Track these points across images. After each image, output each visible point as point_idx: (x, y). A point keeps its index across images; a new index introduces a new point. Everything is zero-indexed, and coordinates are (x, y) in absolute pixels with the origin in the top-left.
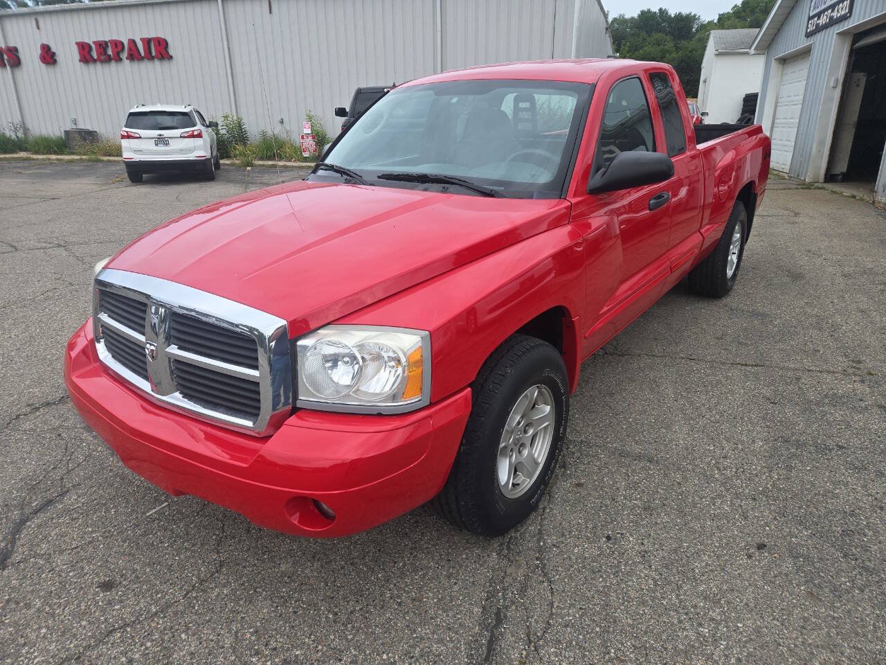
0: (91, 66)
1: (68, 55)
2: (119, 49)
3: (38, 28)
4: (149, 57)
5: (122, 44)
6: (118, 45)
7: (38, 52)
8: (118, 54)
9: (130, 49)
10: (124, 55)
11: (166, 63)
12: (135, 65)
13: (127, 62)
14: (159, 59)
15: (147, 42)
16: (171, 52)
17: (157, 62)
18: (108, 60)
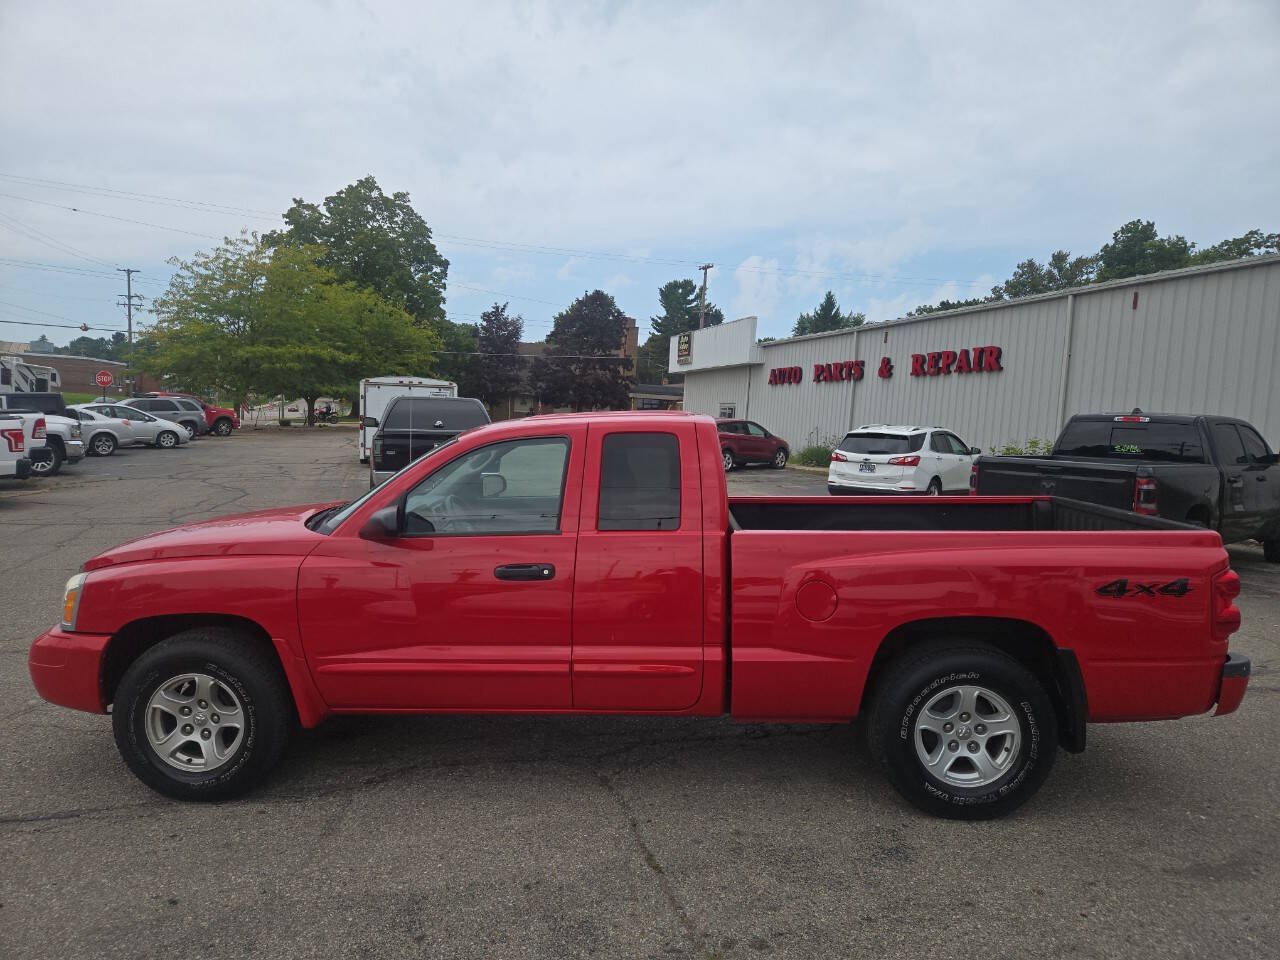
0: (921, 379)
1: (903, 367)
2: (950, 360)
3: (885, 342)
4: (979, 368)
5: (955, 354)
6: (950, 356)
7: (878, 365)
8: (948, 366)
9: (960, 361)
10: (953, 368)
11: (994, 375)
12: (963, 377)
13: (955, 375)
14: (988, 371)
15: (980, 352)
16: (1003, 363)
17: (985, 374)
18: (938, 372)
